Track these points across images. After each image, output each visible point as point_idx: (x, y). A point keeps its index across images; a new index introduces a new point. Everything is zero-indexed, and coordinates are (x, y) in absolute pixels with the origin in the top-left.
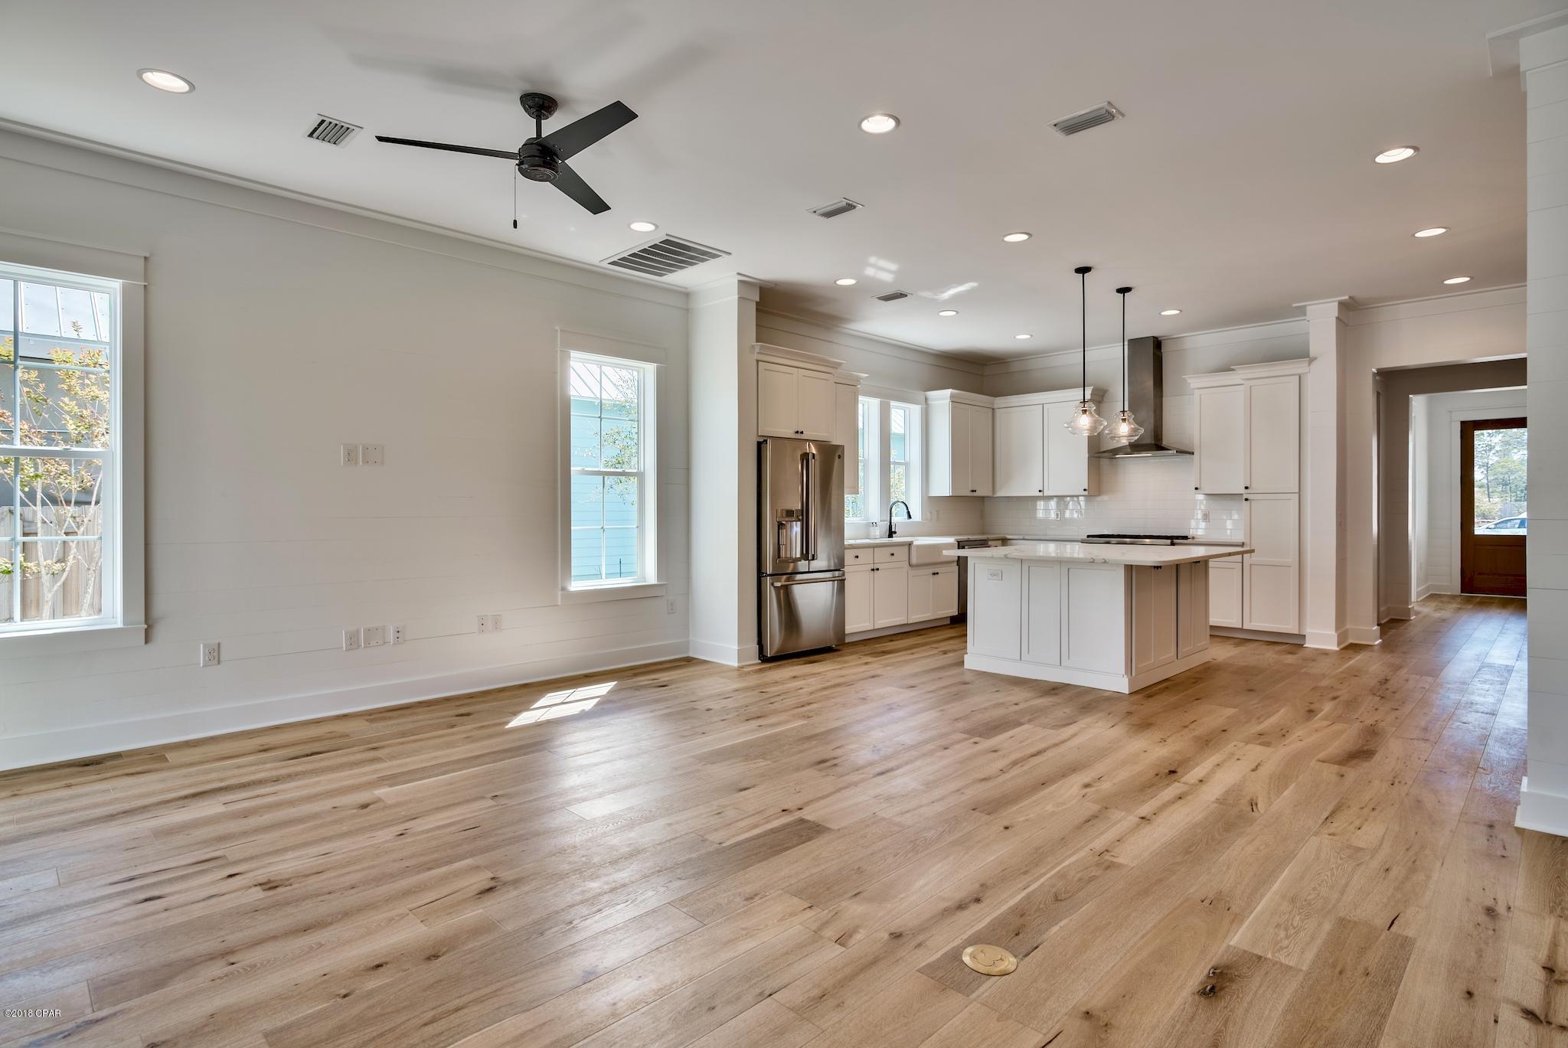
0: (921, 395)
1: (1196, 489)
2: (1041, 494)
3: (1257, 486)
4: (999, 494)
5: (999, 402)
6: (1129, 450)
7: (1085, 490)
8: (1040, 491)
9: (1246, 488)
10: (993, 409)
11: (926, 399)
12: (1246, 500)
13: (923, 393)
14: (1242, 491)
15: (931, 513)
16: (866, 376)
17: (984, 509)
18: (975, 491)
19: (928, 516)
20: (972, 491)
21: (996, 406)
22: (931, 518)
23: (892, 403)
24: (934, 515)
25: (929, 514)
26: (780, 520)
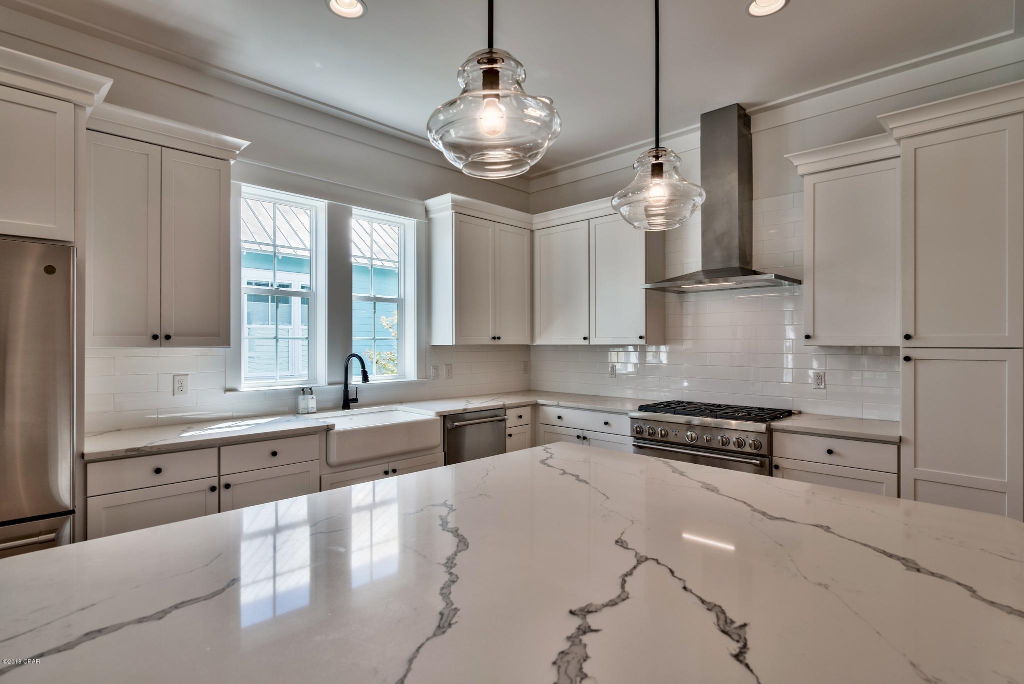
0: (416, 205)
1: (807, 337)
2: (586, 342)
3: (927, 334)
4: (538, 342)
5: (539, 220)
6: (702, 277)
7: (641, 337)
8: (585, 338)
9: (908, 337)
10: (532, 231)
11: (427, 211)
12: (907, 359)
13: (420, 202)
14: (898, 341)
15: (436, 368)
16: (245, 143)
17: (530, 360)
18: (499, 338)
19: (431, 372)
20: (494, 338)
21: (534, 228)
22: (437, 376)
23: (356, 210)
24: (443, 371)
25: (434, 370)
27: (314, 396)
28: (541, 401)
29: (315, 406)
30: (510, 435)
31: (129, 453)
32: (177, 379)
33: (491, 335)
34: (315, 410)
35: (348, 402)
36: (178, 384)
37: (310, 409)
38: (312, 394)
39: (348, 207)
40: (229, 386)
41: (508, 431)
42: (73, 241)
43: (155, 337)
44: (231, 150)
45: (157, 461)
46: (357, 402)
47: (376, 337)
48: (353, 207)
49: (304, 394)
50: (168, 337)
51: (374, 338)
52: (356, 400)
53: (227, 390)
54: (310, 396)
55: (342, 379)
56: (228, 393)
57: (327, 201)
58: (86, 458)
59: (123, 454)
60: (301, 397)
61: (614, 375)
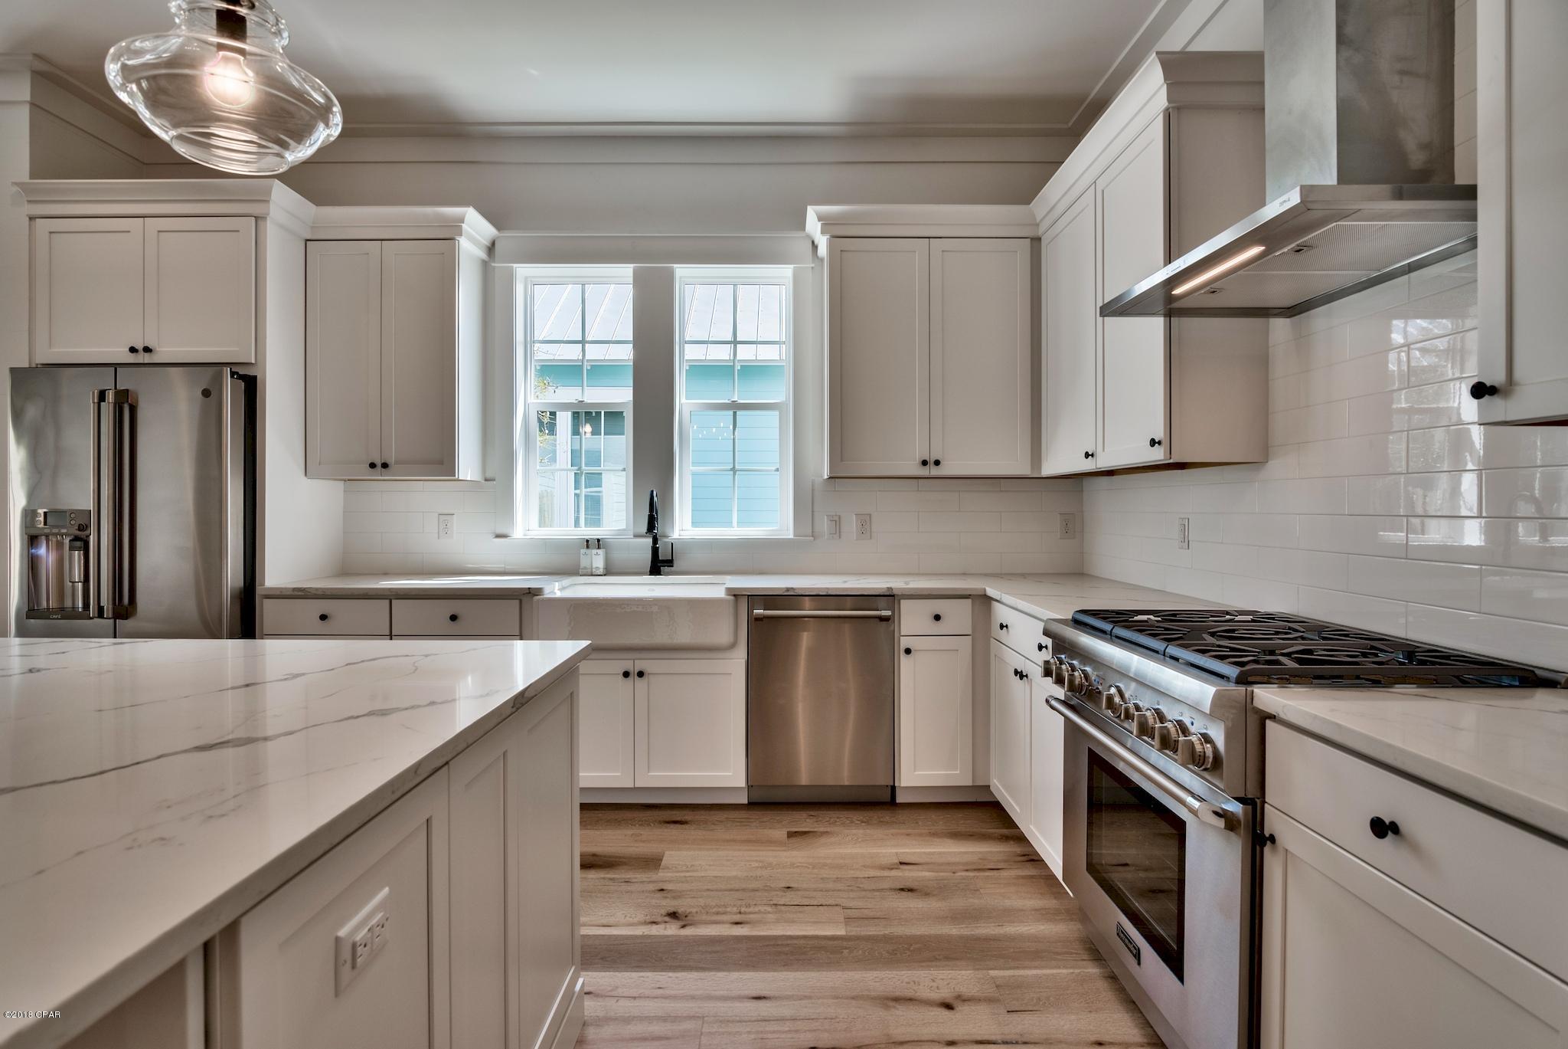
2: (1092, 465)
8: (1087, 456)
10: (1036, 240)
13: (800, 234)
15: (837, 522)
17: (1082, 512)
18: (937, 463)
19: (824, 525)
20: (925, 463)
21: (1042, 231)
23: (681, 270)
24: (851, 525)
25: (829, 522)
26: (33, 532)
27: (600, 552)
28: (991, 592)
29: (601, 565)
30: (908, 651)
31: (296, 593)
33: (920, 459)
34: (601, 571)
35: (659, 564)
37: (594, 570)
38: (599, 548)
39: (667, 267)
40: (500, 531)
41: (905, 643)
42: (253, 362)
43: (373, 465)
44: (456, 225)
45: (324, 606)
46: (672, 566)
47: (737, 467)
48: (675, 266)
49: (588, 547)
50: (385, 466)
51: (733, 469)
52: (672, 562)
53: (498, 536)
54: (595, 551)
56: (497, 539)
57: (632, 265)
60: (583, 551)
61: (1186, 542)
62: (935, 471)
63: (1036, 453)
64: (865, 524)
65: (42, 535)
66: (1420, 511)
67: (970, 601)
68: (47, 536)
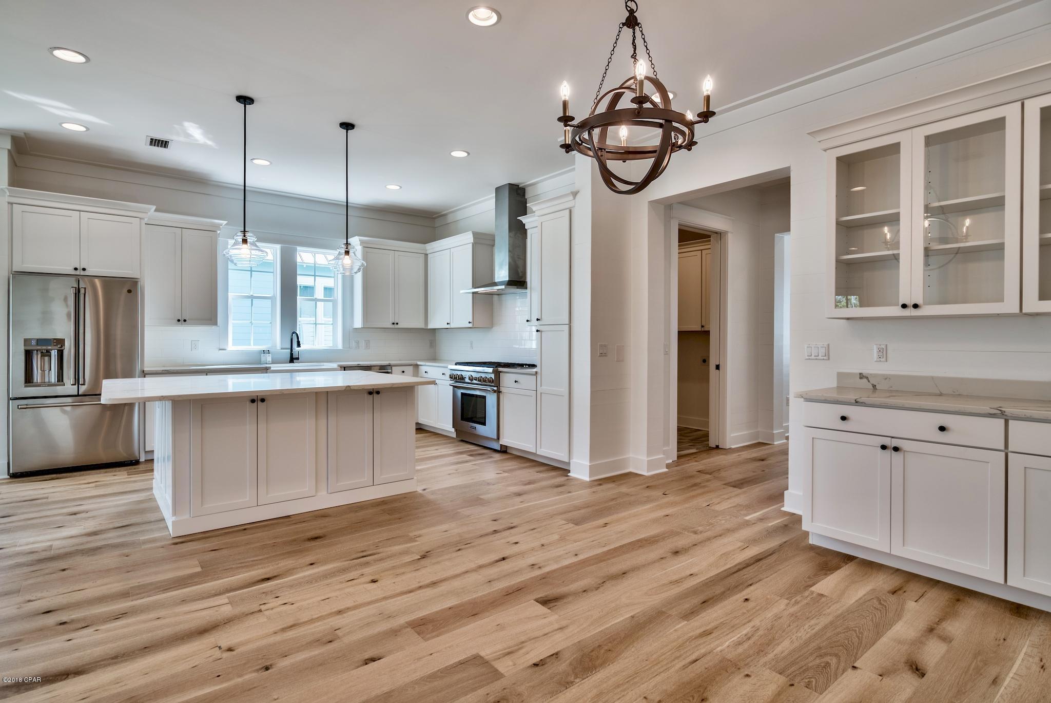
1: (527, 321)
2: (448, 326)
7: (470, 323)
8: (448, 323)
10: (426, 255)
11: (348, 244)
15: (358, 343)
16: (226, 222)
17: (435, 339)
18: (397, 324)
19: (353, 344)
20: (393, 324)
21: (428, 252)
22: (358, 347)
23: (299, 248)
24: (363, 344)
26: (29, 348)
27: (270, 355)
28: (419, 363)
29: (271, 360)
31: (164, 372)
32: (193, 342)
33: (391, 322)
34: (271, 362)
36: (194, 345)
37: (267, 362)
38: (269, 353)
39: (295, 247)
40: (221, 348)
42: (139, 278)
43: (179, 320)
44: (218, 226)
49: (264, 353)
50: (185, 321)
51: (316, 324)
52: (298, 359)
54: (268, 355)
55: (290, 347)
56: (220, 351)
57: (280, 245)
58: (145, 372)
59: (161, 372)
60: (262, 355)
61: (472, 347)
62: (396, 326)
63: (426, 321)
64: (368, 343)
65: (34, 350)
66: (524, 339)
67: (412, 367)
68: (37, 351)
